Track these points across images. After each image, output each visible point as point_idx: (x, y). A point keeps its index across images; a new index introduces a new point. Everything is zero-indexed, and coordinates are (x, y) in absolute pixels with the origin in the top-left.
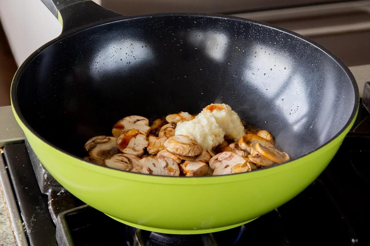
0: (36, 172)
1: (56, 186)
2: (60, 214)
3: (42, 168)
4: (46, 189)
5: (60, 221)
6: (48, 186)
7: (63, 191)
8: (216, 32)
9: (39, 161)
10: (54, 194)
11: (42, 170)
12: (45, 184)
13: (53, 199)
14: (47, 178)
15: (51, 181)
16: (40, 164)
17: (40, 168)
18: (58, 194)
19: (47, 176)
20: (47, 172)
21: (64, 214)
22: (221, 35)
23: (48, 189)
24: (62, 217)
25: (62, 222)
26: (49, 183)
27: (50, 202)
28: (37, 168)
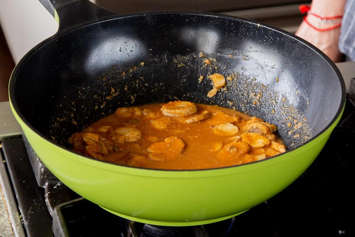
0: (33, 166)
1: (52, 180)
2: (56, 207)
3: (39, 162)
4: (43, 183)
5: (56, 213)
6: (44, 180)
7: (59, 185)
8: (207, 29)
9: (36, 155)
10: (50, 187)
11: (39, 164)
12: (42, 177)
13: (49, 192)
14: (44, 171)
15: (48, 175)
16: (37, 158)
17: (37, 162)
18: (54, 187)
19: (43, 170)
20: (44, 166)
21: (60, 206)
22: (212, 32)
23: (45, 182)
24: (59, 210)
25: (58, 215)
26: (46, 177)
27: (47, 195)
28: (34, 161)
